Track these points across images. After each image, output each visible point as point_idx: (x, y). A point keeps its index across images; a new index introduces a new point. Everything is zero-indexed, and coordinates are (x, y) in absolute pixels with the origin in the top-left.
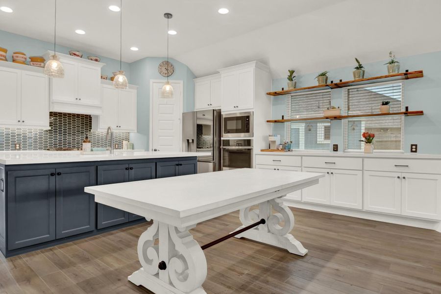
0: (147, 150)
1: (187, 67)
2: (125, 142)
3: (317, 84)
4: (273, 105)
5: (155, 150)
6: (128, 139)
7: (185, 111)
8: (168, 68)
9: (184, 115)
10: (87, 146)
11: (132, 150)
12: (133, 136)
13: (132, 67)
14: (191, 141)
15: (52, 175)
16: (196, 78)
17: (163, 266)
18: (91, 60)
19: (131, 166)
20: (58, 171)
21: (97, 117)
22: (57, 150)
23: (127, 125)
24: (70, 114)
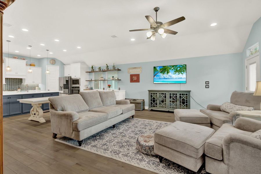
0: (45, 90)
1: (61, 61)
2: (37, 87)
3: (98, 70)
4: (89, 75)
5: (49, 90)
6: (38, 86)
7: (60, 77)
8: (53, 61)
9: (60, 78)
10: (19, 90)
11: (39, 90)
12: (40, 85)
13: (40, 61)
14: (62, 87)
15: (8, 98)
16: (65, 65)
17: (35, 114)
18: (22, 59)
19: (34, 95)
20: (10, 97)
21: (24, 79)
22: (8, 91)
23: (38, 81)
24: (15, 78)
